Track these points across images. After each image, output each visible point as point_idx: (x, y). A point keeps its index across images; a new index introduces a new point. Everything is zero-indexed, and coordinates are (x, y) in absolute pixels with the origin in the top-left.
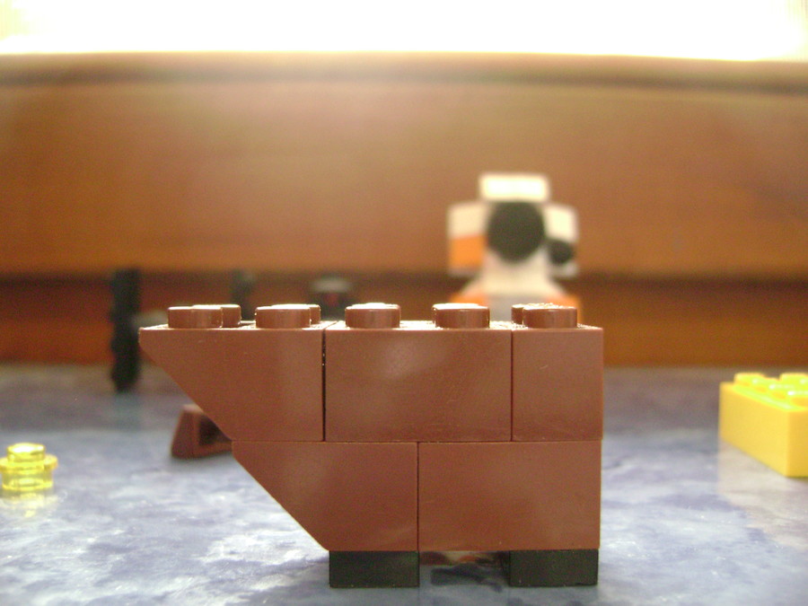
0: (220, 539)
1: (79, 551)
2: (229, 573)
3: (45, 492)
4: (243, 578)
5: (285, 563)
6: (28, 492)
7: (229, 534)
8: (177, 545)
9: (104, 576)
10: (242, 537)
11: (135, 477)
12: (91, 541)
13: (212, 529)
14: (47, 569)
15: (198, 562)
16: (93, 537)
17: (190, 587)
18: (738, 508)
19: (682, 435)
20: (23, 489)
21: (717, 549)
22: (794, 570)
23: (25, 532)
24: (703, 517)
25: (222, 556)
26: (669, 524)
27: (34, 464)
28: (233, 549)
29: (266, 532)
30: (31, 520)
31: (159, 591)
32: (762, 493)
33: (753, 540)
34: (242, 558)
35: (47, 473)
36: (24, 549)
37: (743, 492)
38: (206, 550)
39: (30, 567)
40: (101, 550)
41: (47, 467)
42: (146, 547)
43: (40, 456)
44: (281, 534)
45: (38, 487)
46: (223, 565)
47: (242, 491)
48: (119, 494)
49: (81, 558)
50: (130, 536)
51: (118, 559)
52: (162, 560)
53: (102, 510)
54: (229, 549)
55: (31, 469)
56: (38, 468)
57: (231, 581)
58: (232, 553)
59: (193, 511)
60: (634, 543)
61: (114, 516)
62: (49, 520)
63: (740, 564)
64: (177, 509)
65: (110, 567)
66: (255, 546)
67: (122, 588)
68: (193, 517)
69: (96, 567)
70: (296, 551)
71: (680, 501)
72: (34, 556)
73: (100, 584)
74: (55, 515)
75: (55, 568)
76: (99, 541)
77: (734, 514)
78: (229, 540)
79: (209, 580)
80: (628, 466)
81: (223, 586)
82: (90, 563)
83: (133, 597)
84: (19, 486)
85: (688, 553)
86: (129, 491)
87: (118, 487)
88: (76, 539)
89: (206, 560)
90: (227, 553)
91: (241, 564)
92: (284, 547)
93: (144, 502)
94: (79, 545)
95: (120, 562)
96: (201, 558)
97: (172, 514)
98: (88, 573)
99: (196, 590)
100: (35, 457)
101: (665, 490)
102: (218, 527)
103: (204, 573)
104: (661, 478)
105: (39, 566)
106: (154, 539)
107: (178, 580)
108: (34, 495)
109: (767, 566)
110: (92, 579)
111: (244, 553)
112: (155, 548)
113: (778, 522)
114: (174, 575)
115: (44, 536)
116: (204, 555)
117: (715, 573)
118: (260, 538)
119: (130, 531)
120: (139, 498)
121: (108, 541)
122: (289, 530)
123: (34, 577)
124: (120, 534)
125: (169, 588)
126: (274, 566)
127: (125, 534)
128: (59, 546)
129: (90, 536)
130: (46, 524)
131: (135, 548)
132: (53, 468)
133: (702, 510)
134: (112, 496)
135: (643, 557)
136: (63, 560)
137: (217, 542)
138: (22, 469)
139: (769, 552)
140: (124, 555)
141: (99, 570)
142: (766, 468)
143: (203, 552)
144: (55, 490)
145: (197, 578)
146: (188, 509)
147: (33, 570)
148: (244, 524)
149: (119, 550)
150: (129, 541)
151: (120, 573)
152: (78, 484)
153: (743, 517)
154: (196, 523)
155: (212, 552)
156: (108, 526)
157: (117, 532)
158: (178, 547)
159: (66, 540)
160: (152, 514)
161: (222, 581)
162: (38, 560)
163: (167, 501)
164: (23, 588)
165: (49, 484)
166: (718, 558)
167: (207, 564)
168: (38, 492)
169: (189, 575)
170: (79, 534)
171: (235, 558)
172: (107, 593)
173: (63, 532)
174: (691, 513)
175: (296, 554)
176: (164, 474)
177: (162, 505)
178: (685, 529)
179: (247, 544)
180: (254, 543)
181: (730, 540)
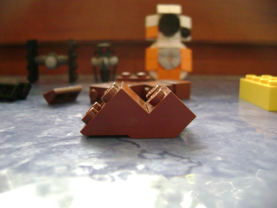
0: (46, 129)
2: (46, 141)
4: (50, 142)
5: (66, 137)
7: (50, 128)
9: (2, 142)
10: (55, 129)
11: (25, 110)
12: (2, 131)
15: (36, 137)
17: (30, 145)
18: (235, 121)
21: (223, 134)
24: (222, 124)
25: (45, 135)
26: (208, 126)
28: (50, 133)
29: (63, 127)
31: (18, 147)
33: (237, 132)
34: (52, 136)
38: (41, 133)
40: (4, 134)
42: (20, 132)
44: (68, 128)
46: (44, 138)
47: (61, 114)
48: (17, 116)
50: (16, 129)
51: (9, 136)
52: (24, 137)
53: (10, 121)
54: (48, 133)
57: (45, 143)
58: (49, 134)
59: (41, 120)
61: (13, 123)
63: (230, 140)
64: (36, 120)
65: (5, 139)
66: (58, 132)
69: (1, 139)
70: (72, 133)
76: (5, 131)
77: (234, 123)
78: (50, 130)
79: (37, 143)
80: (200, 106)
81: (41, 145)
85: (212, 136)
86: (22, 115)
87: (18, 113)
92: (68, 132)
93: (25, 118)
95: (9, 137)
97: (33, 122)
99: (32, 146)
101: (211, 115)
102: (48, 126)
103: (37, 141)
104: (211, 111)
106: (24, 130)
109: (239, 141)
111: (53, 134)
112: (23, 133)
114: (26, 141)
116: (39, 135)
117: (220, 143)
118: (61, 129)
119: (17, 128)
120: (24, 117)
121: (8, 130)
122: (72, 126)
124: (13, 129)
125: (23, 146)
126: (62, 138)
129: (2, 129)
133: (222, 121)
134: (15, 116)
137: (45, 131)
139: (242, 136)
140: (11, 135)
145: (34, 142)
150: (15, 130)
151: (8, 141)
154: (41, 124)
156: (10, 126)
157: (12, 128)
158: (31, 132)
160: (26, 122)
161: (42, 143)
163: (33, 118)
166: (223, 138)
167: (39, 138)
171: (49, 136)
174: (218, 122)
175: (71, 135)
176: (36, 109)
177: (31, 119)
178: (214, 128)
179: (55, 131)
180: (58, 130)
181: (229, 132)
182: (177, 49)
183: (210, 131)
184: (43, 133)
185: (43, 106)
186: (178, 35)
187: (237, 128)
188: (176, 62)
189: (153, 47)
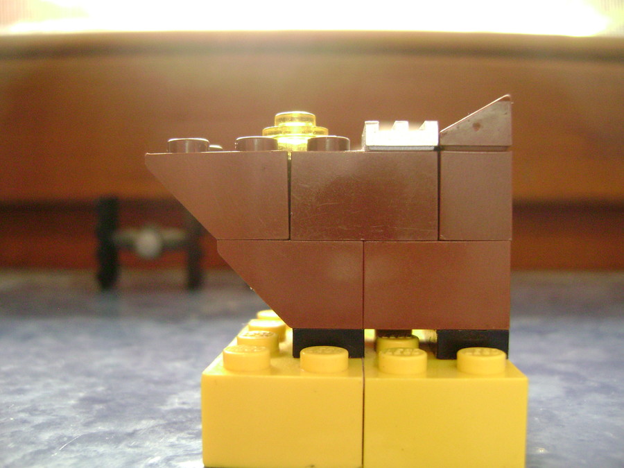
0: (175, 393)
1: (73, 402)
2: (181, 417)
4: (191, 420)
7: (182, 390)
8: (143, 398)
9: (90, 419)
10: (191, 393)
11: (114, 351)
12: (81, 395)
13: (170, 387)
14: (49, 414)
15: (159, 409)
16: (83, 392)
17: (153, 427)
18: (559, 373)
21: (540, 402)
22: (596, 418)
25: (177, 406)
28: (185, 400)
31: (130, 429)
33: (568, 396)
34: (190, 407)
36: (32, 401)
37: (565, 362)
38: (165, 401)
39: (37, 413)
40: (89, 401)
42: (121, 399)
46: (176, 412)
48: (102, 362)
49: (74, 407)
50: (109, 392)
51: (101, 407)
52: (132, 408)
53: (89, 374)
54: (181, 401)
57: (182, 422)
58: (184, 403)
59: (156, 374)
61: (99, 378)
62: (51, 380)
63: (556, 412)
64: (145, 373)
65: (95, 413)
67: (102, 427)
68: (156, 379)
69: (84, 413)
72: (40, 405)
73: (88, 424)
75: (55, 413)
76: (88, 395)
78: (182, 394)
79: (166, 422)
81: (177, 426)
82: (81, 410)
83: (111, 433)
86: (111, 360)
87: (101, 357)
88: (70, 394)
89: (165, 408)
90: (180, 404)
91: (190, 411)
93: (120, 368)
94: (72, 397)
95: (102, 409)
96: (161, 407)
97: (141, 376)
98: (79, 417)
99: (157, 429)
102: (174, 386)
103: (163, 417)
105: (43, 412)
106: (127, 393)
107: (144, 422)
110: (82, 421)
111: (192, 403)
112: (128, 400)
114: (140, 419)
115: (47, 392)
116: (162, 405)
117: (536, 419)
119: (110, 388)
120: (117, 365)
121: (94, 395)
123: (40, 420)
124: (103, 390)
125: (138, 427)
127: (106, 390)
128: (58, 399)
129: (80, 391)
130: (49, 383)
131: (113, 400)
136: (61, 408)
137: (174, 396)
139: (580, 404)
140: (105, 405)
141: (87, 415)
143: (163, 402)
144: (56, 359)
145: (157, 420)
146: (153, 373)
147: (39, 415)
149: (101, 401)
150: (109, 395)
151: (102, 417)
152: (72, 355)
154: (157, 383)
155: (169, 403)
156: (94, 385)
157: (100, 389)
159: (63, 394)
160: (126, 376)
161: (175, 423)
162: (42, 408)
163: (137, 368)
164: (32, 427)
166: (541, 409)
167: (166, 411)
169: (153, 418)
170: (73, 390)
171: (186, 407)
172: (93, 430)
173: (61, 389)
177: (133, 371)
179: (195, 397)
181: (551, 396)
184: (169, 401)
187: (565, 388)
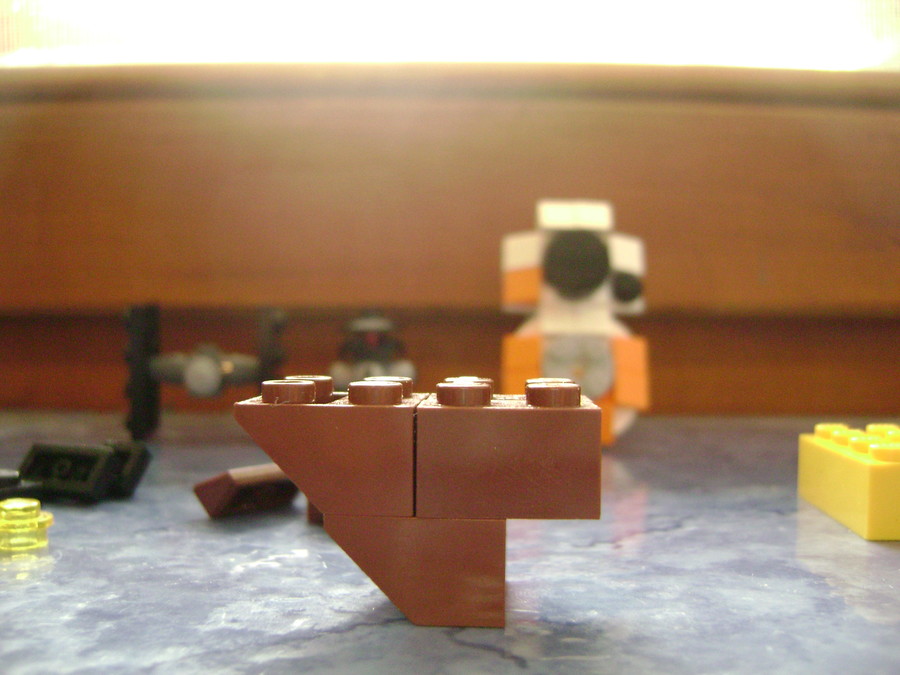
0: (224, 605)
1: (67, 617)
2: (227, 643)
3: (39, 552)
4: (242, 648)
5: (291, 633)
6: (20, 552)
7: (234, 600)
8: (175, 611)
9: (90, 645)
10: (248, 604)
11: (139, 537)
12: (81, 606)
13: (215, 595)
14: (29, 636)
15: (195, 630)
16: (84, 602)
17: (184, 658)
18: (807, 574)
19: (756, 492)
20: (14, 549)
21: (776, 621)
22: (861, 646)
23: (9, 596)
24: (766, 585)
25: (223, 624)
26: (726, 592)
27: (27, 522)
28: (236, 616)
29: (274, 599)
30: (19, 583)
31: (146, 662)
32: (839, 559)
33: (819, 612)
34: (243, 627)
35: (41, 532)
36: (6, 614)
37: (816, 557)
38: (206, 618)
39: (11, 634)
40: (91, 617)
41: (41, 525)
42: (141, 613)
43: (34, 512)
44: (291, 600)
45: (30, 547)
46: (221, 634)
47: (255, 552)
48: (119, 555)
49: (68, 625)
50: (124, 602)
51: (108, 626)
52: (156, 628)
53: (98, 573)
54: (231, 617)
55: (23, 526)
56: (32, 525)
57: (228, 651)
58: (234, 621)
59: (198, 574)
60: (683, 614)
61: (110, 579)
62: (38, 583)
63: (799, 638)
64: (181, 572)
65: (97, 634)
66: (261, 613)
67: (106, 659)
68: (197, 581)
69: (84, 634)
70: (306, 620)
71: (745, 567)
72: (16, 623)
73: (85, 653)
74: (48, 577)
75: (38, 635)
76: (91, 607)
77: (802, 581)
78: (233, 606)
79: (204, 650)
80: (690, 527)
81: (218, 657)
82: (77, 631)
83: (117, 668)
84: (11, 545)
85: (744, 626)
86: (132, 551)
87: (118, 547)
88: (64, 604)
89: (204, 628)
90: (228, 621)
91: (242, 633)
92: (293, 614)
93: (145, 564)
94: (67, 610)
95: (109, 630)
96: (200, 627)
97: (175, 577)
98: (73, 642)
99: (189, 661)
100: (28, 513)
101: (727, 555)
102: (223, 593)
103: (200, 643)
104: (725, 541)
105: (21, 634)
106: (150, 604)
107: (171, 651)
108: (26, 555)
110: (77, 648)
111: (247, 621)
112: (151, 615)
113: (851, 591)
114: (166, 645)
115: (30, 601)
116: (202, 623)
117: (770, 649)
118: (267, 605)
119: (126, 596)
120: (141, 560)
121: (100, 606)
122: (300, 596)
123: (14, 645)
124: (113, 600)
125: (159, 659)
126: (278, 636)
127: (120, 599)
128: (45, 612)
129: (80, 601)
130: (35, 588)
131: (129, 614)
132: (47, 525)
133: (766, 576)
134: (111, 557)
135: (692, 630)
136: (48, 627)
137: (219, 609)
138: (13, 527)
139: (836, 625)
140: (115, 622)
141: (84, 638)
142: (846, 530)
143: (203, 619)
144: (50, 550)
145: (190, 648)
146: (193, 572)
147: (13, 638)
148: (252, 589)
149: (110, 616)
150: (123, 606)
151: (108, 642)
152: (75, 544)
153: (811, 585)
154: (199, 588)
155: (213, 620)
156: (102, 590)
157: (111, 596)
158: (176, 614)
159: (55, 604)
160: (151, 576)
161: (218, 652)
162: (20, 627)
163: (171, 563)
165: (43, 544)
166: (777, 632)
167: (206, 632)
168: (31, 552)
169: (184, 644)
170: (70, 598)
171: (236, 626)
172: (91, 663)
173: (51, 597)
174: (753, 580)
175: (304, 623)
176: (172, 533)
177: (164, 568)
178: (744, 598)
179: (252, 611)
180: (260, 610)
181: (793, 611)
182: (599, 338)
183: (735, 611)
184: (213, 617)
185: (193, 523)
186: (603, 296)
187: (815, 598)
188: (599, 380)
189: (526, 332)
